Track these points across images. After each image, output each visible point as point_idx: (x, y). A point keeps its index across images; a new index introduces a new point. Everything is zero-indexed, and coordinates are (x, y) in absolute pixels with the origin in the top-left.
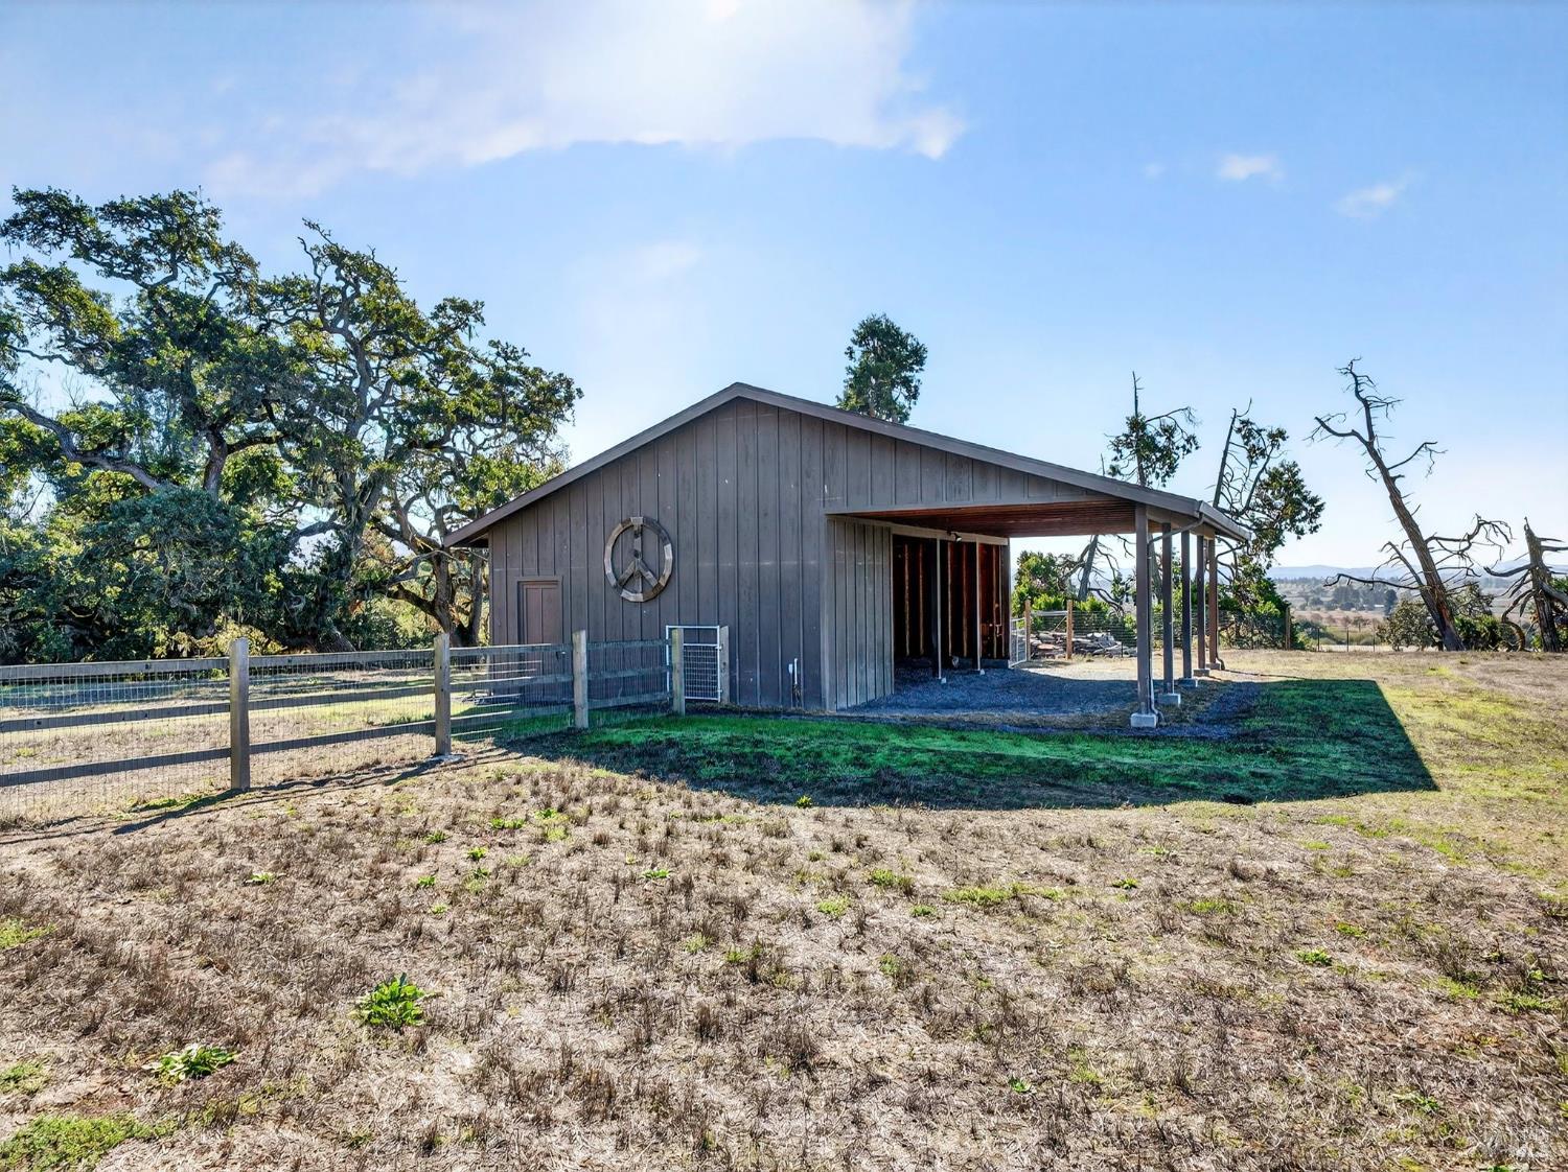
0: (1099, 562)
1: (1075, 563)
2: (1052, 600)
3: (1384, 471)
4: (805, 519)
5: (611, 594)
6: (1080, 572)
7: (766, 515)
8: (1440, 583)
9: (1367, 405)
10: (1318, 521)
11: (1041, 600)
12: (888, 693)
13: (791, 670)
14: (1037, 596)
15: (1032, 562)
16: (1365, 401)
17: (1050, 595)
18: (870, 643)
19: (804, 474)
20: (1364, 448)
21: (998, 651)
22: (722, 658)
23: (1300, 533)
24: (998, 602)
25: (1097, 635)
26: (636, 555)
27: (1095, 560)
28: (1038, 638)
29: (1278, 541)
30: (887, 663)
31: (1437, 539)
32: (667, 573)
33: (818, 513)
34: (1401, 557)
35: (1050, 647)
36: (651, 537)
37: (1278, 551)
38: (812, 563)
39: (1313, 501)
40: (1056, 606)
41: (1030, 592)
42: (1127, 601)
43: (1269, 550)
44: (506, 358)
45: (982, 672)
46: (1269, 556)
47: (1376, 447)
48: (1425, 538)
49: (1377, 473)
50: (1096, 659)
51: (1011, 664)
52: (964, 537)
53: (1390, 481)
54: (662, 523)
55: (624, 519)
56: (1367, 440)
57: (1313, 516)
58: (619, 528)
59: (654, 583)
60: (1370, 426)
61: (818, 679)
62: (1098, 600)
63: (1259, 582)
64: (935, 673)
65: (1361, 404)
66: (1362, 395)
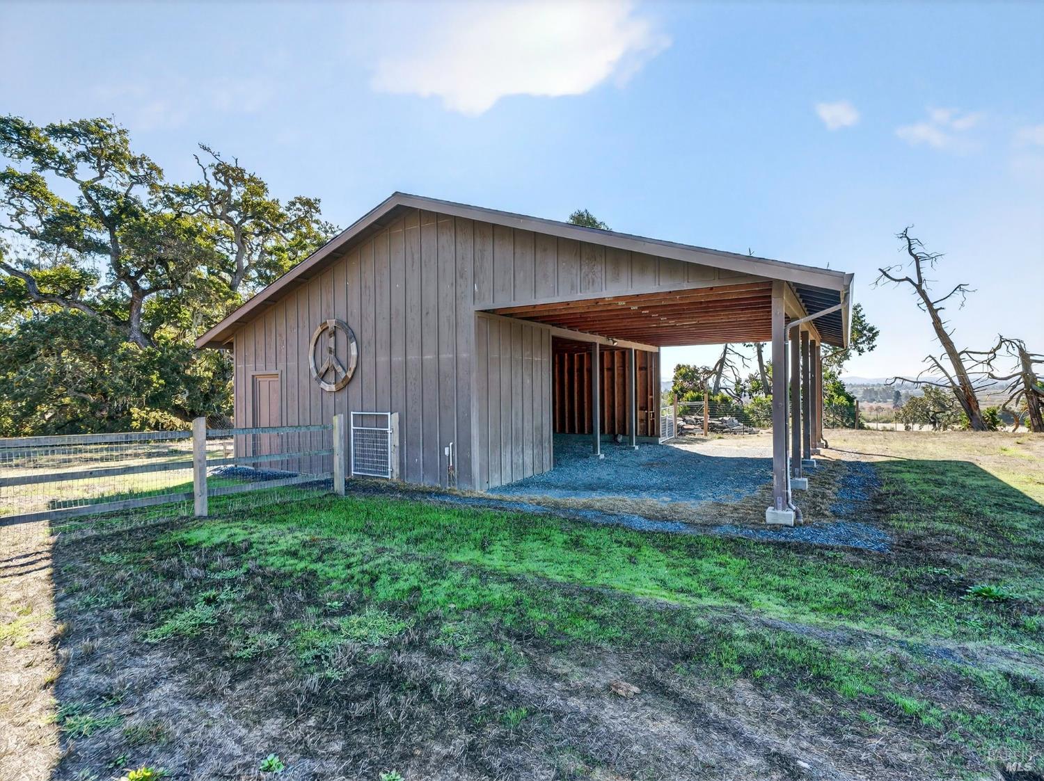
0: (727, 372)
1: (710, 372)
2: (695, 395)
3: (930, 305)
4: (459, 317)
5: (314, 384)
6: (714, 377)
7: (427, 313)
8: (970, 383)
9: (917, 259)
10: (874, 343)
11: (689, 395)
12: (547, 470)
13: (447, 453)
14: (686, 392)
15: (683, 371)
16: (915, 256)
17: (694, 391)
18: (528, 426)
19: (459, 274)
20: (915, 289)
21: (650, 431)
22: (393, 440)
23: (860, 351)
24: (652, 395)
25: (725, 418)
26: (330, 352)
27: (724, 370)
28: (684, 420)
29: (847, 357)
30: (546, 445)
31: (967, 352)
32: (353, 366)
33: (469, 310)
34: (939, 365)
35: (692, 427)
36: (342, 336)
37: (845, 363)
38: (465, 355)
39: (871, 329)
40: (698, 399)
41: (681, 389)
42: (745, 395)
43: (839, 363)
44: (326, 232)
45: (637, 448)
46: (841, 366)
47: (924, 287)
48: (958, 352)
49: (924, 306)
50: (725, 436)
51: (661, 441)
52: (620, 343)
53: (934, 313)
54: (350, 324)
55: (323, 321)
56: (917, 283)
57: (871, 339)
58: (319, 329)
59: (343, 375)
60: (919, 273)
61: (468, 462)
62: (726, 394)
63: (834, 384)
64: (595, 451)
65: (912, 259)
66: (914, 252)
